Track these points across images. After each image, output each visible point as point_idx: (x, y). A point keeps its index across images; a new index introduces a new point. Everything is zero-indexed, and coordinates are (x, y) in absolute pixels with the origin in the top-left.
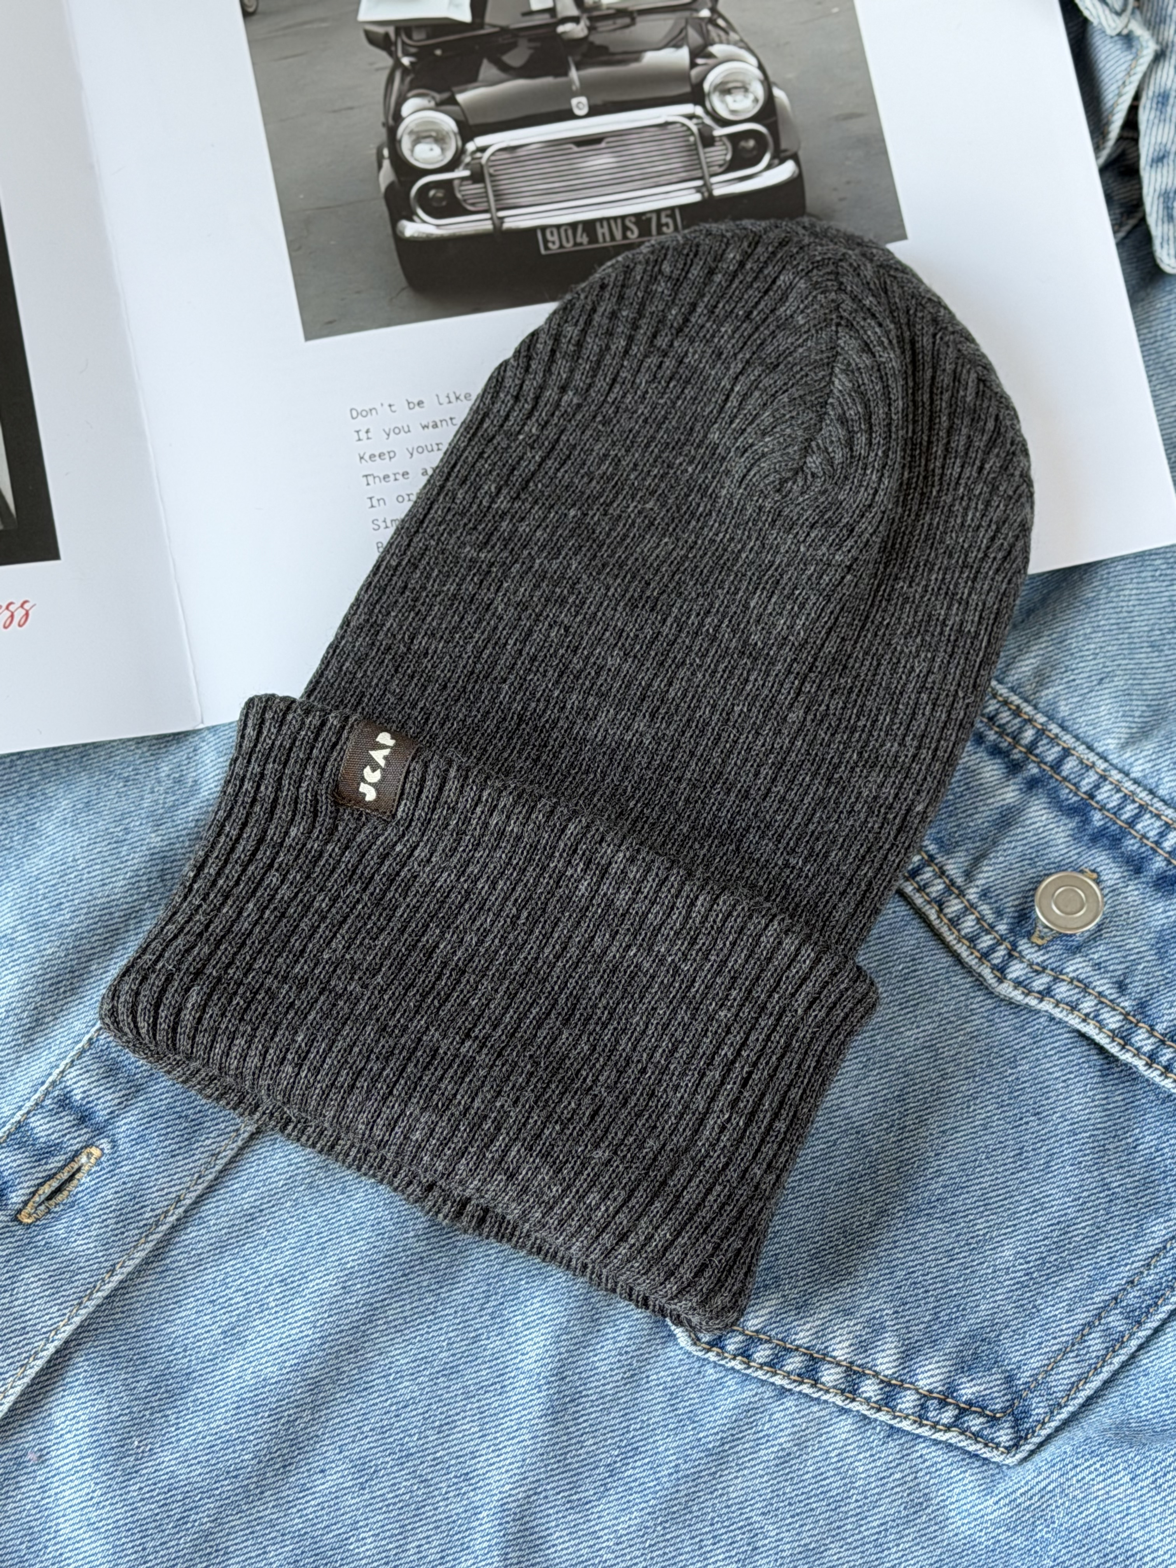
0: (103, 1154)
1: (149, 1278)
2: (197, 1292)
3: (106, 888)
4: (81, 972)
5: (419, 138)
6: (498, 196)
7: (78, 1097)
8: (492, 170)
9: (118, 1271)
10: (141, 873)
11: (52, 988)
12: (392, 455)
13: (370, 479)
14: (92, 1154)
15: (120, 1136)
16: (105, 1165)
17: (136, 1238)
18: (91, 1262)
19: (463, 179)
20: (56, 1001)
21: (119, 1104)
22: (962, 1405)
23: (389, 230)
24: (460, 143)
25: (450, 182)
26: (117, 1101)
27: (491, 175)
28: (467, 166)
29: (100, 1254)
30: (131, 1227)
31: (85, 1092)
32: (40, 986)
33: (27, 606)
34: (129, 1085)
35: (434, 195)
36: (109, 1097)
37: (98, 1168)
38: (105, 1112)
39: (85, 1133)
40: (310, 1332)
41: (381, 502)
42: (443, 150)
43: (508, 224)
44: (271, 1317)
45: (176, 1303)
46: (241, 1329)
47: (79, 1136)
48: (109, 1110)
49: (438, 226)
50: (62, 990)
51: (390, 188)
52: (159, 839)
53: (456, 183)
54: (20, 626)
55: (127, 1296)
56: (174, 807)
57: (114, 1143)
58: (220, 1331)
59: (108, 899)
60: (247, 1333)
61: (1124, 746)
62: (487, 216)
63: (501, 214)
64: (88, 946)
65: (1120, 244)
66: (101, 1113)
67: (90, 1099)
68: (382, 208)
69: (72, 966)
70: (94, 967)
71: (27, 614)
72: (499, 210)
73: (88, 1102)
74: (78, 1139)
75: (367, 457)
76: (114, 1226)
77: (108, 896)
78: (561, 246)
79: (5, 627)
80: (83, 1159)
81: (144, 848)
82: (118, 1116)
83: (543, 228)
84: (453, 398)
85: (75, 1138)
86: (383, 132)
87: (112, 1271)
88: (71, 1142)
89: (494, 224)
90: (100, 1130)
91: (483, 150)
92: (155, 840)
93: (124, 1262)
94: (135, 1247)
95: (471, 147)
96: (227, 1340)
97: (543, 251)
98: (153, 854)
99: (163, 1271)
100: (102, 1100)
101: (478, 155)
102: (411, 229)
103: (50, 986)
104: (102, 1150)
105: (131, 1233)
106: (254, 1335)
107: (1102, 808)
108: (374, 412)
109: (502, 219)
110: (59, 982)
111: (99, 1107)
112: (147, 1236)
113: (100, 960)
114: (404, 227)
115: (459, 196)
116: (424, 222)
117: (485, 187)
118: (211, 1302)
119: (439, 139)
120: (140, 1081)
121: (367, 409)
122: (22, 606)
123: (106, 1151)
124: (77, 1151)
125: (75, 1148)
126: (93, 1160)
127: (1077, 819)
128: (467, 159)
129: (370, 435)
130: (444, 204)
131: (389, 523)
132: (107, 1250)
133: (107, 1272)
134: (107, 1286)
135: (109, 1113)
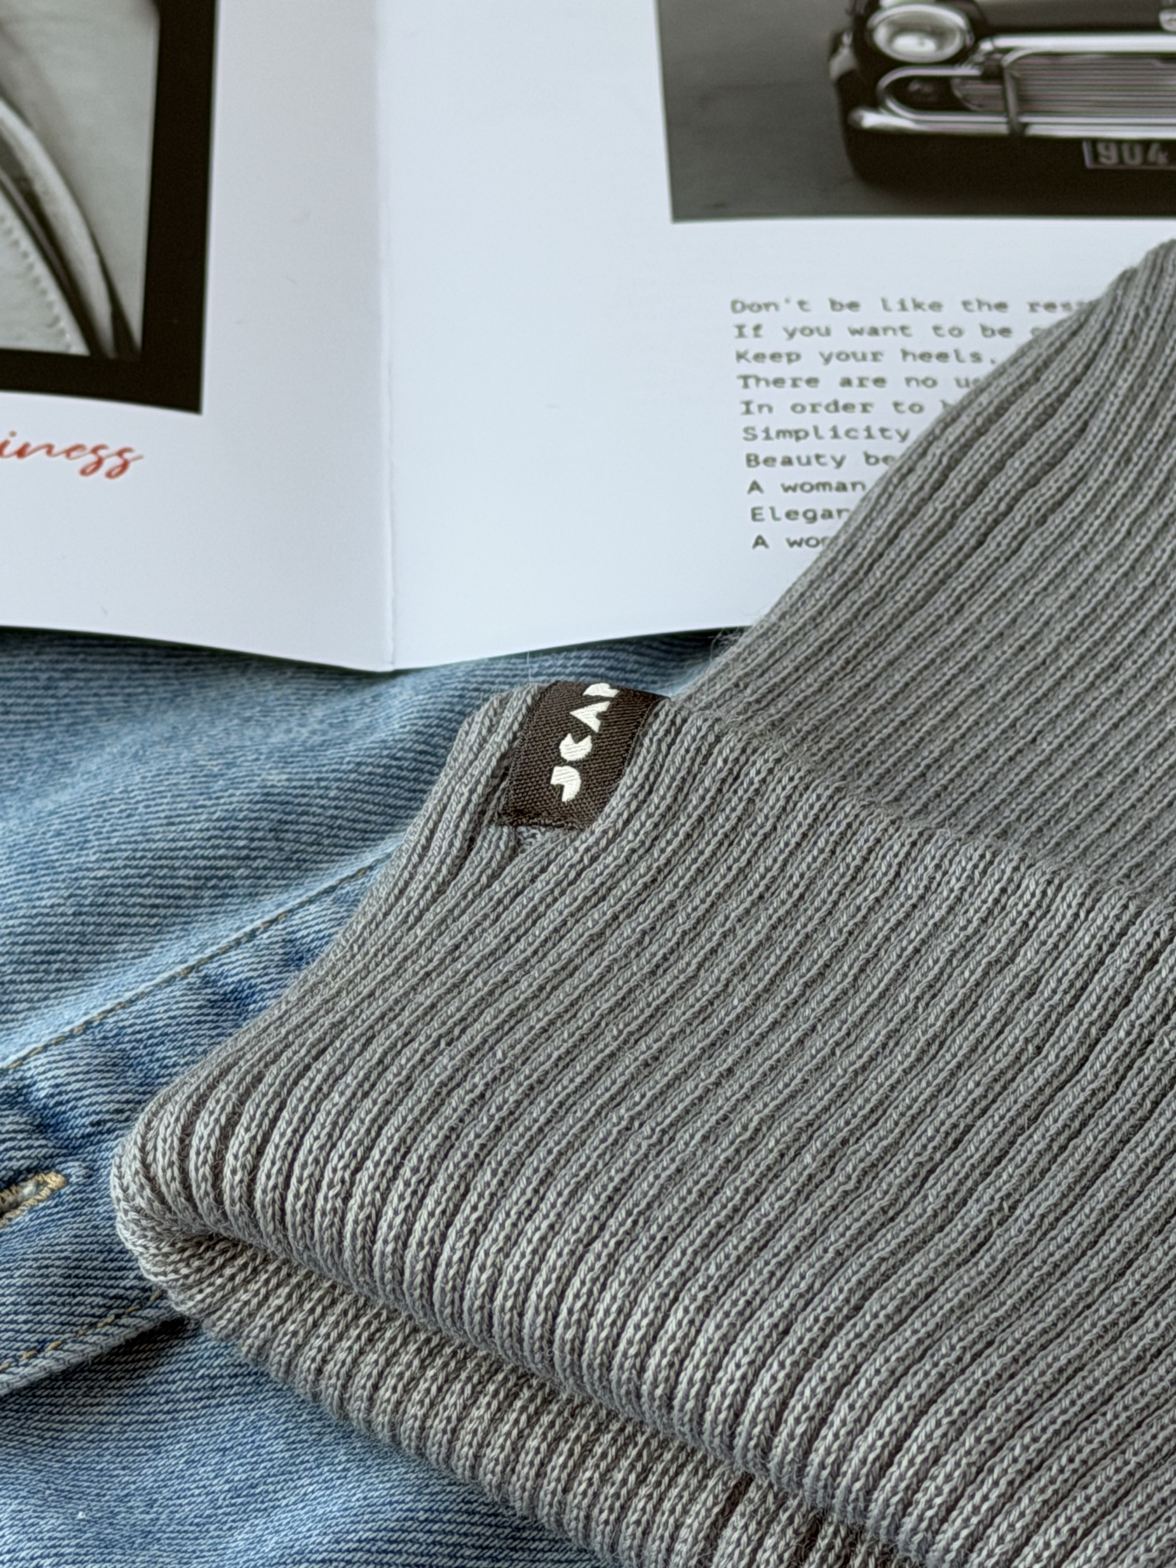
0: (68, 1183)
5: (901, 28)
6: (1022, 99)
8: (1017, 74)
12: (793, 358)
13: (751, 382)
14: (45, 1183)
15: (105, 1163)
16: (65, 1199)
17: (98, 1311)
18: (3, 1327)
19: (965, 79)
21: (117, 1112)
23: (835, 116)
24: (969, 42)
25: (946, 78)
26: (112, 1106)
27: (1014, 78)
28: (977, 64)
29: (22, 1318)
30: (91, 1291)
33: (127, 456)
34: (141, 1090)
35: (918, 92)
36: (101, 1098)
37: (52, 1203)
38: (87, 1120)
39: (40, 1146)
41: (765, 409)
42: (940, 46)
43: (1034, 131)
48: (94, 1118)
49: (917, 122)
51: (846, 77)
53: (957, 81)
54: (109, 475)
57: (91, 1172)
62: (1002, 119)
63: (1025, 119)
66: (80, 1121)
67: (65, 1097)
68: (833, 98)
71: (125, 466)
72: (1020, 114)
73: (59, 1103)
74: (26, 1152)
75: (750, 356)
76: (59, 1280)
78: (1121, 160)
79: (83, 472)
80: (28, 1188)
82: (109, 1131)
83: (1094, 141)
84: (909, 304)
85: (20, 1149)
86: (846, 21)
87: (39, 1349)
88: (12, 1153)
89: (1011, 128)
90: (71, 1149)
91: (1007, 51)
93: (64, 1342)
94: (92, 1325)
95: (986, 46)
97: (1088, 162)
100: (87, 1101)
101: (998, 56)
102: (871, 119)
104: (67, 1177)
105: (89, 1300)
108: (772, 307)
109: (1026, 125)
111: (76, 1112)
112: (118, 1316)
114: (861, 118)
115: (958, 94)
116: (894, 113)
117: (1004, 90)
119: (938, 33)
121: (761, 303)
122: (120, 454)
123: (73, 1179)
124: (19, 1172)
125: (15, 1164)
126: (45, 1192)
128: (978, 58)
129: (760, 331)
130: (932, 99)
131: (773, 434)
132: (36, 1313)
133: (27, 1349)
134: (21, 1370)
135: (92, 1124)
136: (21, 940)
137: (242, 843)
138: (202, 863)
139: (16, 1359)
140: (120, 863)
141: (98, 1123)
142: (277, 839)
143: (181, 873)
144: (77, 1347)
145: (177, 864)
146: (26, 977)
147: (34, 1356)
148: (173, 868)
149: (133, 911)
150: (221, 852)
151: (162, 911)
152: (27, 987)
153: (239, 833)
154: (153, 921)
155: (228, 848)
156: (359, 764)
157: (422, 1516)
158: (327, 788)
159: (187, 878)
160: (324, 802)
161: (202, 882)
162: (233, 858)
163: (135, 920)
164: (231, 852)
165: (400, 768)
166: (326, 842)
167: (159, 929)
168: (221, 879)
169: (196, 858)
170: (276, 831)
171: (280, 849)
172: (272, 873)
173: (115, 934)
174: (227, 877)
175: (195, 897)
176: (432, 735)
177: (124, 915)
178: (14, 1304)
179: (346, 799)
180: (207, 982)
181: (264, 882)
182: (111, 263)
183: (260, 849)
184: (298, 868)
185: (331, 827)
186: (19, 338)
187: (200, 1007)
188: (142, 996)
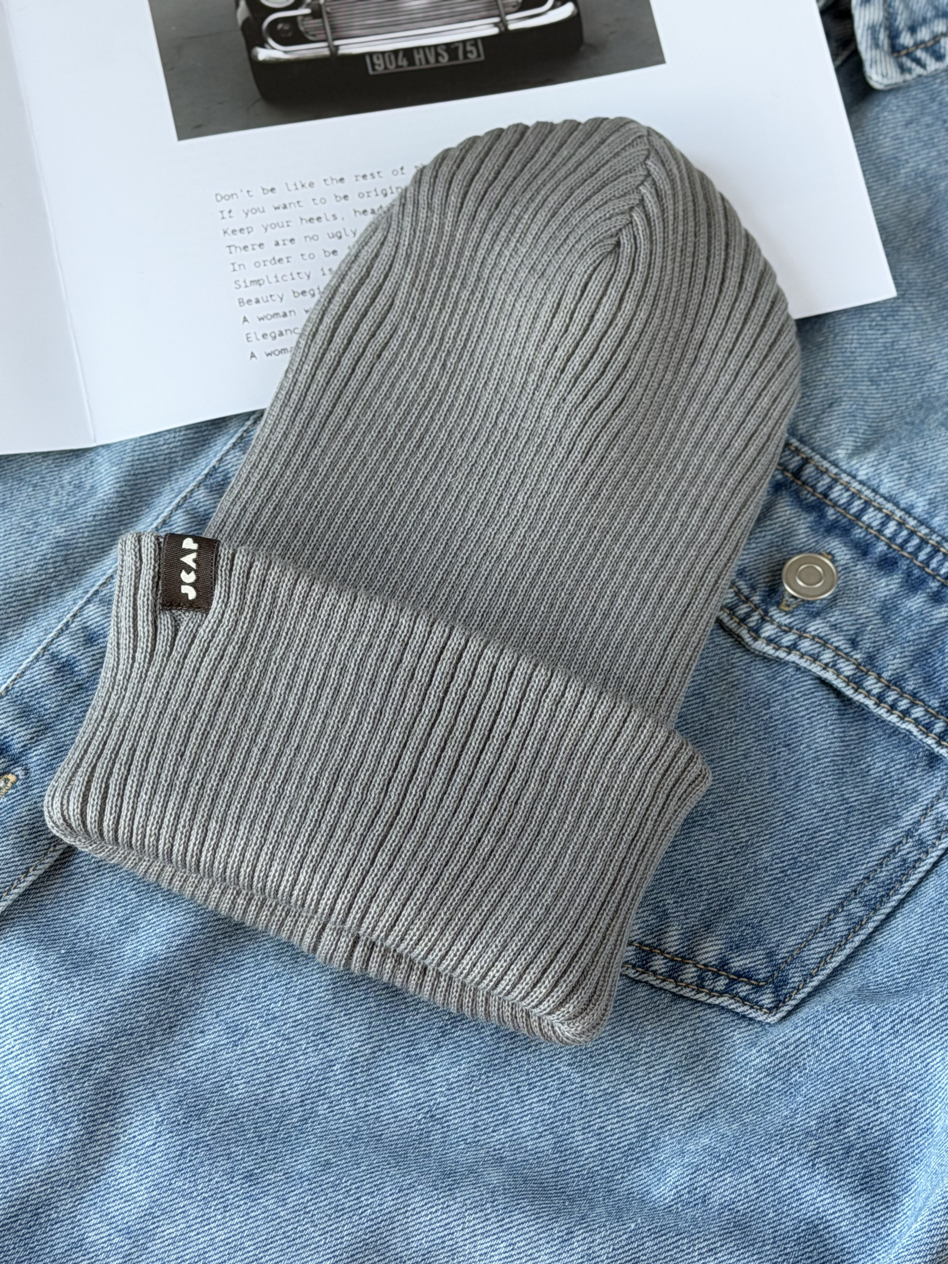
0: (18, 779)
1: (57, 881)
2: (97, 892)
3: (19, 569)
6: (333, 29)
8: (328, 9)
9: (31, 873)
12: (250, 230)
13: (233, 249)
14: (8, 780)
15: (32, 765)
16: (19, 788)
17: (46, 847)
18: (10, 865)
19: (305, 16)
21: (32, 738)
22: (732, 976)
23: (245, 55)
25: (294, 18)
26: (29, 737)
27: (328, 13)
28: (308, 6)
29: (17, 859)
30: (42, 838)
31: (3, 729)
34: (39, 724)
35: (282, 29)
36: (24, 733)
37: (14, 791)
38: (20, 745)
39: (2, 762)
41: (242, 267)
43: (343, 51)
45: (80, 901)
46: (135, 919)
48: (22, 744)
49: (285, 52)
51: (246, 22)
52: (63, 530)
53: (299, 19)
55: (39, 895)
56: (76, 505)
57: (27, 771)
58: (117, 920)
59: (21, 578)
60: (139, 922)
61: (851, 456)
62: (325, 44)
63: (337, 43)
65: (838, 70)
66: (16, 746)
67: (7, 735)
68: (241, 39)
72: (335, 39)
73: (5, 738)
75: (229, 231)
76: (28, 837)
77: (21, 575)
78: (386, 68)
81: (51, 537)
82: (30, 749)
83: (371, 54)
84: (299, 186)
87: (26, 873)
89: (331, 50)
90: (15, 760)
92: (59, 531)
93: (36, 866)
94: (45, 854)
96: (123, 927)
97: (371, 72)
99: (69, 876)
100: (17, 736)
102: (263, 54)
104: (17, 776)
105: (42, 843)
106: (145, 924)
107: (835, 505)
108: (235, 196)
109: (337, 47)
111: (14, 742)
112: (55, 846)
114: (257, 53)
115: (302, 28)
116: (273, 48)
117: (323, 22)
118: (109, 899)
121: (229, 193)
123: (20, 777)
126: (9, 785)
127: (815, 514)
128: (308, 1)
129: (232, 214)
130: (290, 34)
131: (248, 284)
132: (22, 855)
133: (22, 874)
134: (22, 885)
135: (22, 747)
137: (51, 570)
138: (36, 584)
139: (19, 879)
141: (25, 746)
142: (66, 564)
143: (28, 591)
144: (42, 866)
145: (25, 587)
147: (26, 876)
148: (23, 590)
149: (11, 615)
150: (44, 577)
151: (23, 612)
153: (50, 566)
154: (20, 617)
155: (46, 574)
156: (95, 516)
157: (199, 927)
158: (83, 532)
159: (31, 593)
160: (84, 540)
161: (37, 594)
162: (49, 578)
163: (12, 620)
164: (48, 576)
165: (113, 513)
166: (87, 558)
168: (45, 589)
169: (33, 582)
170: (65, 560)
171: (69, 568)
172: (67, 581)
174: (48, 587)
175: (36, 600)
176: (124, 491)
177: (8, 618)
179: (93, 536)
180: (54, 657)
181: (64, 586)
183: (60, 571)
184: (77, 575)
185: (88, 551)
187: (54, 674)
188: (27, 669)
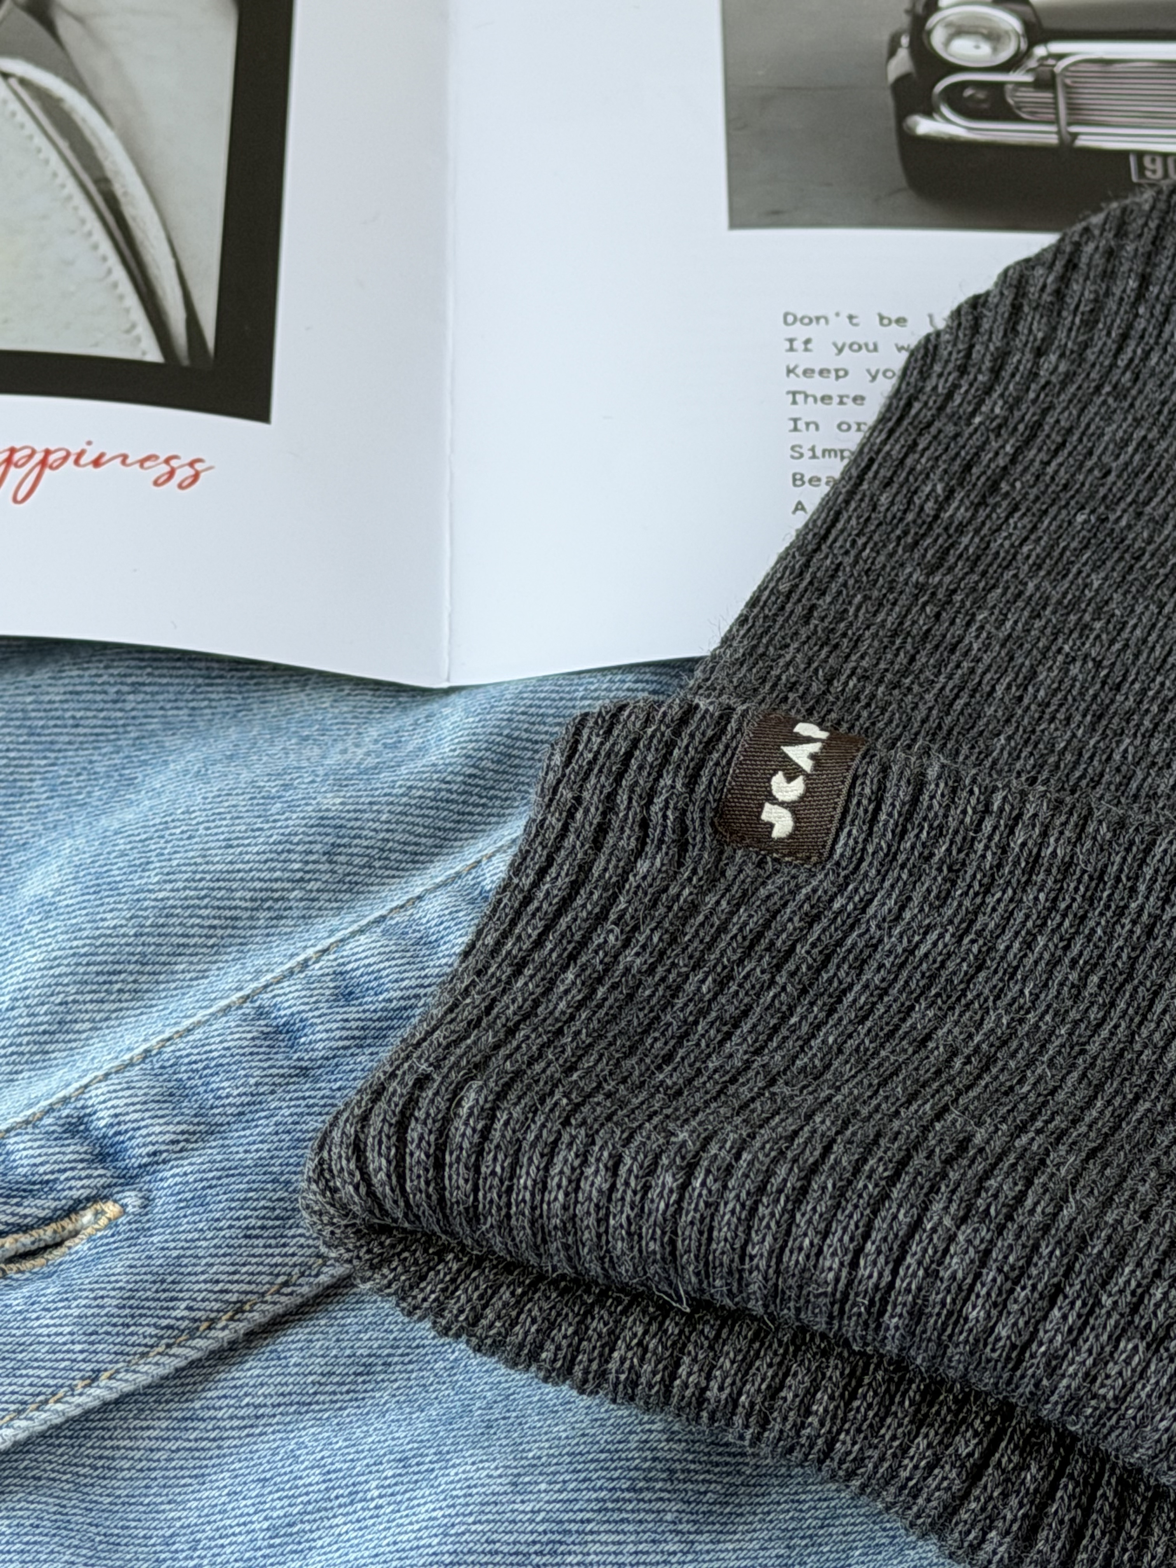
0: (124, 1213)
4: (157, 968)
5: (959, 31)
6: (1073, 108)
7: (102, 1123)
8: (1068, 81)
10: (296, 839)
11: (102, 979)
12: (841, 374)
13: (800, 398)
14: (103, 1212)
15: (162, 1193)
16: (122, 1228)
18: (60, 1356)
19: (1018, 85)
20: (102, 1001)
21: (173, 1142)
23: (892, 123)
24: (1024, 46)
25: (1000, 85)
27: (1066, 86)
28: (1030, 71)
29: (79, 1347)
30: (144, 1321)
31: (116, 1116)
32: (81, 970)
33: (198, 466)
34: (196, 1120)
35: (971, 96)
36: (157, 1129)
37: (109, 1232)
38: (144, 1151)
39: (100, 1175)
40: (435, 1541)
41: (812, 427)
42: (995, 50)
43: (1082, 142)
44: (368, 1514)
47: (88, 1177)
48: (151, 1149)
49: (970, 130)
50: (117, 986)
51: (902, 81)
53: (1010, 87)
54: (180, 486)
57: (147, 1202)
58: (266, 1525)
62: (1053, 128)
63: (1074, 129)
64: (179, 930)
66: (137, 1151)
67: (123, 1127)
68: (888, 101)
69: (144, 955)
70: (181, 967)
71: (196, 477)
72: (1070, 124)
73: (118, 1133)
74: (86, 1182)
75: (799, 371)
78: (1166, 175)
79: (156, 483)
80: (87, 1217)
82: (164, 1162)
83: (1140, 155)
85: (80, 1179)
86: (905, 21)
87: (93, 1381)
88: (73, 1183)
89: (1061, 139)
90: (128, 1179)
91: (1060, 57)
93: (118, 1371)
94: (144, 1355)
95: (1040, 51)
96: (277, 1541)
97: (1135, 177)
98: (322, 818)
99: (185, 1419)
100: (144, 1132)
101: (1051, 62)
102: (924, 126)
103: (98, 974)
104: (124, 1206)
105: (141, 1330)
108: (822, 321)
109: (1075, 136)
110: (114, 973)
111: (134, 1142)
112: (169, 1346)
113: (195, 959)
114: (916, 124)
115: (1011, 101)
116: (948, 121)
117: (1055, 98)
119: (994, 37)
120: (219, 1119)
121: (813, 315)
122: (191, 464)
123: (130, 1209)
124: (78, 1201)
125: (75, 1194)
126: (103, 1221)
128: (1032, 64)
129: (810, 346)
130: (985, 106)
131: (819, 453)
132: (92, 1343)
133: (83, 1378)
134: (76, 1399)
135: (148, 1155)
136: (85, 960)
139: (73, 1388)
140: (180, 885)
141: (155, 1154)
142: (330, 862)
144: (130, 1376)
145: (235, 885)
146: (89, 997)
147: (89, 1386)
148: (231, 890)
149: (192, 931)
150: (278, 874)
152: (89, 1006)
154: (211, 942)
155: (283, 870)
156: (411, 788)
159: (244, 899)
160: (376, 825)
161: (258, 904)
162: (289, 880)
164: (287, 875)
166: (377, 864)
167: (217, 949)
168: (277, 900)
171: (333, 872)
173: (174, 954)
175: (251, 918)
177: (183, 936)
178: (71, 1333)
179: (397, 822)
180: (261, 1013)
181: (317, 904)
182: (186, 270)
183: (314, 872)
184: (350, 891)
185: (382, 850)
186: (96, 345)
187: (253, 1039)
188: (199, 1024)
